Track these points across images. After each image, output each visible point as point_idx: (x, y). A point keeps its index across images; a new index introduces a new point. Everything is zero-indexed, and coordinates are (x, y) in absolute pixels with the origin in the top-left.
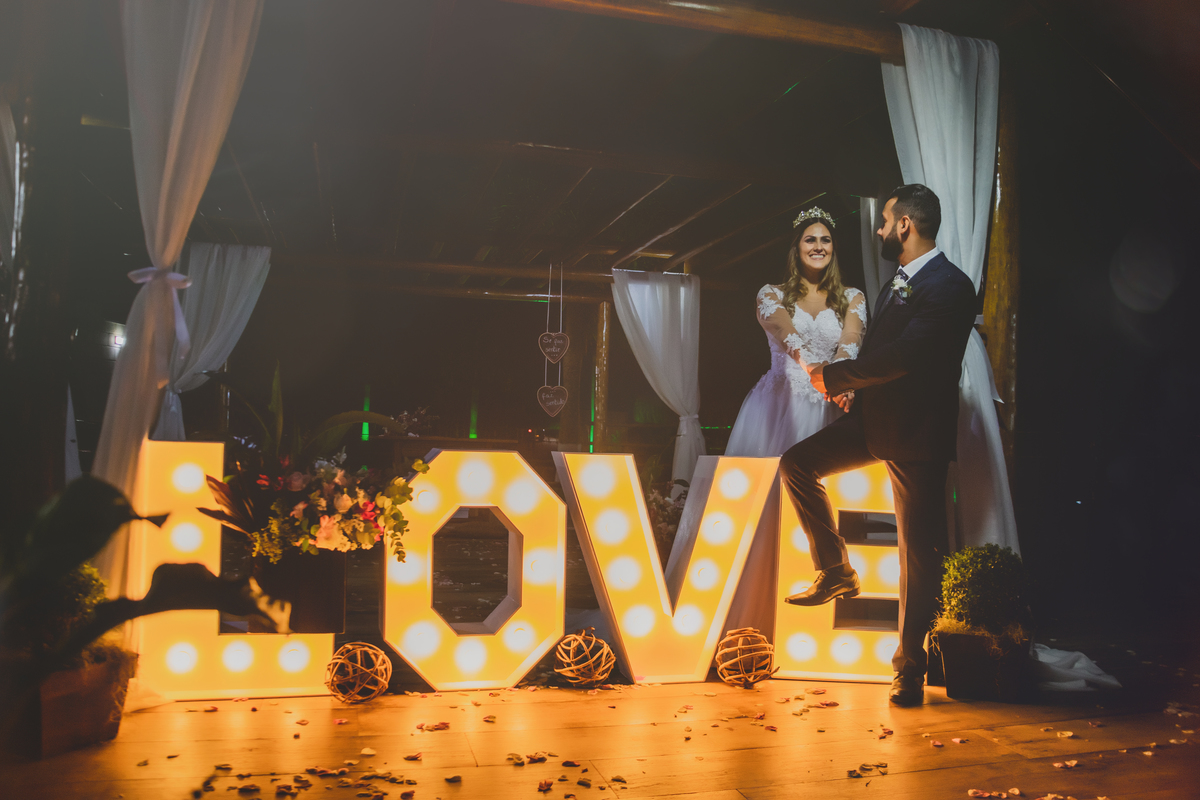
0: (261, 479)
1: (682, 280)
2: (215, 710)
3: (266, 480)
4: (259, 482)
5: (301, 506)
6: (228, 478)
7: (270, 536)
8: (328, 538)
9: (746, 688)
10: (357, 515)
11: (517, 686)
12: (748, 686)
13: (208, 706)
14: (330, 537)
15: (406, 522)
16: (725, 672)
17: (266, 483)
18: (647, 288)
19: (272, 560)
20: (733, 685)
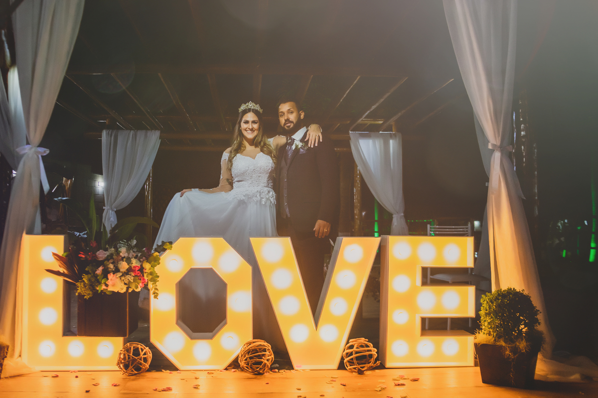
0: (81, 254)
1: (391, 136)
2: (57, 376)
3: (83, 254)
4: (80, 255)
5: (101, 268)
6: (65, 254)
7: (85, 284)
8: (113, 285)
9: (359, 374)
10: (131, 273)
11: (226, 369)
12: (360, 372)
13: (54, 374)
14: (115, 285)
15: (158, 277)
16: (348, 364)
17: (84, 256)
18: (370, 142)
19: (85, 297)
20: (352, 372)
